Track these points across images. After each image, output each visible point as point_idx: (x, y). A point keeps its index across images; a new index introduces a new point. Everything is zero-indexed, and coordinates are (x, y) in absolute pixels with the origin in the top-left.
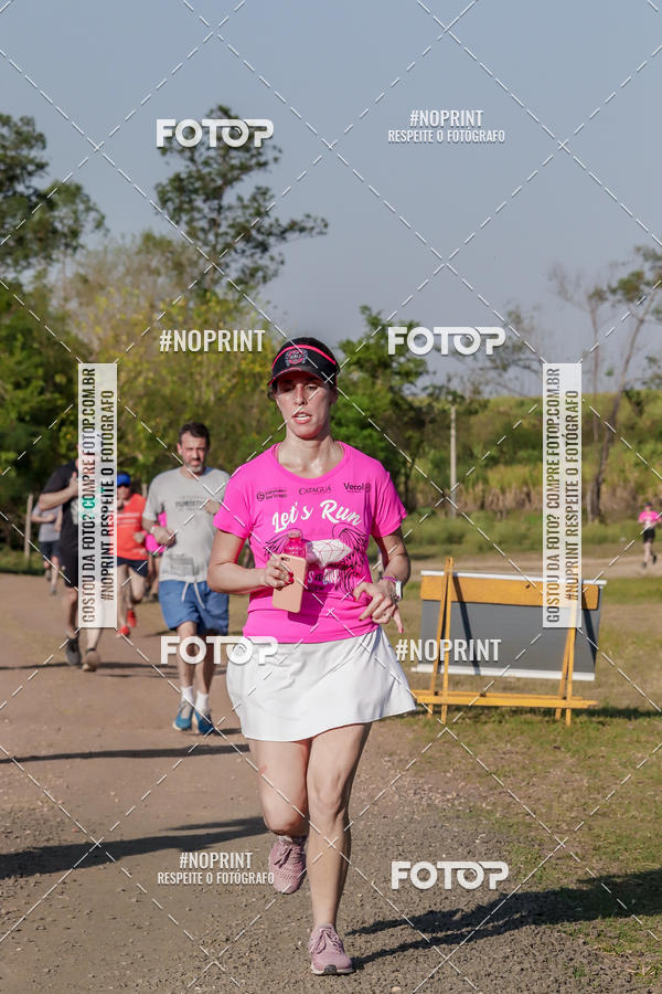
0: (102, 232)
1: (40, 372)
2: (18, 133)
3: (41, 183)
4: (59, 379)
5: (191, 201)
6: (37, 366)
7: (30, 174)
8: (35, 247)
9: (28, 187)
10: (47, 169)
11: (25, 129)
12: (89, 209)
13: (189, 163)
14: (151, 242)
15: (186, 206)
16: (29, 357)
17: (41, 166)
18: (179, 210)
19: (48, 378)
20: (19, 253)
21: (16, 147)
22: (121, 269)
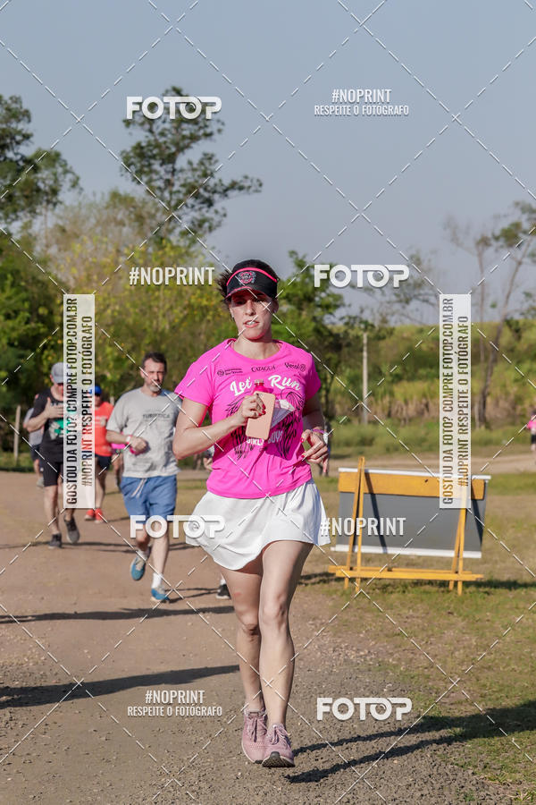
0: (77, 190)
1: (27, 305)
2: (8, 109)
3: (27, 150)
4: (42, 311)
5: (150, 165)
6: (24, 301)
7: (18, 143)
8: (22, 203)
9: (16, 154)
10: (31, 139)
11: (14, 106)
12: (66, 172)
13: (148, 134)
14: (117, 198)
15: (146, 169)
16: (17, 293)
17: (27, 137)
18: (140, 172)
19: (33, 310)
20: (9, 208)
21: (7, 121)
22: (93, 221)
